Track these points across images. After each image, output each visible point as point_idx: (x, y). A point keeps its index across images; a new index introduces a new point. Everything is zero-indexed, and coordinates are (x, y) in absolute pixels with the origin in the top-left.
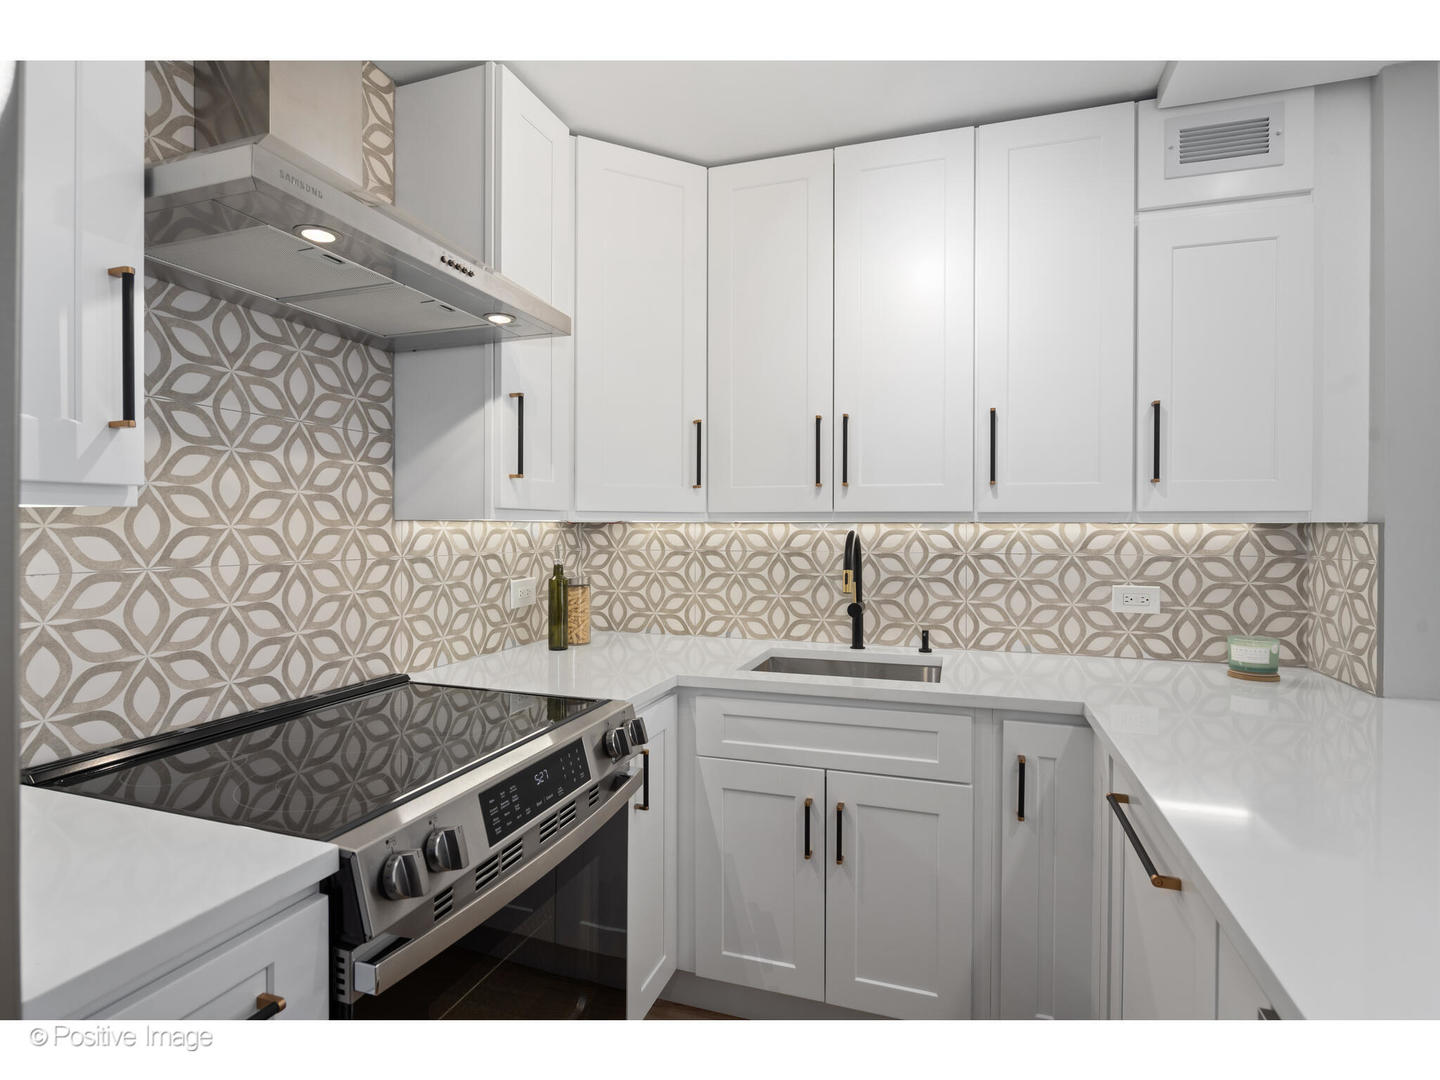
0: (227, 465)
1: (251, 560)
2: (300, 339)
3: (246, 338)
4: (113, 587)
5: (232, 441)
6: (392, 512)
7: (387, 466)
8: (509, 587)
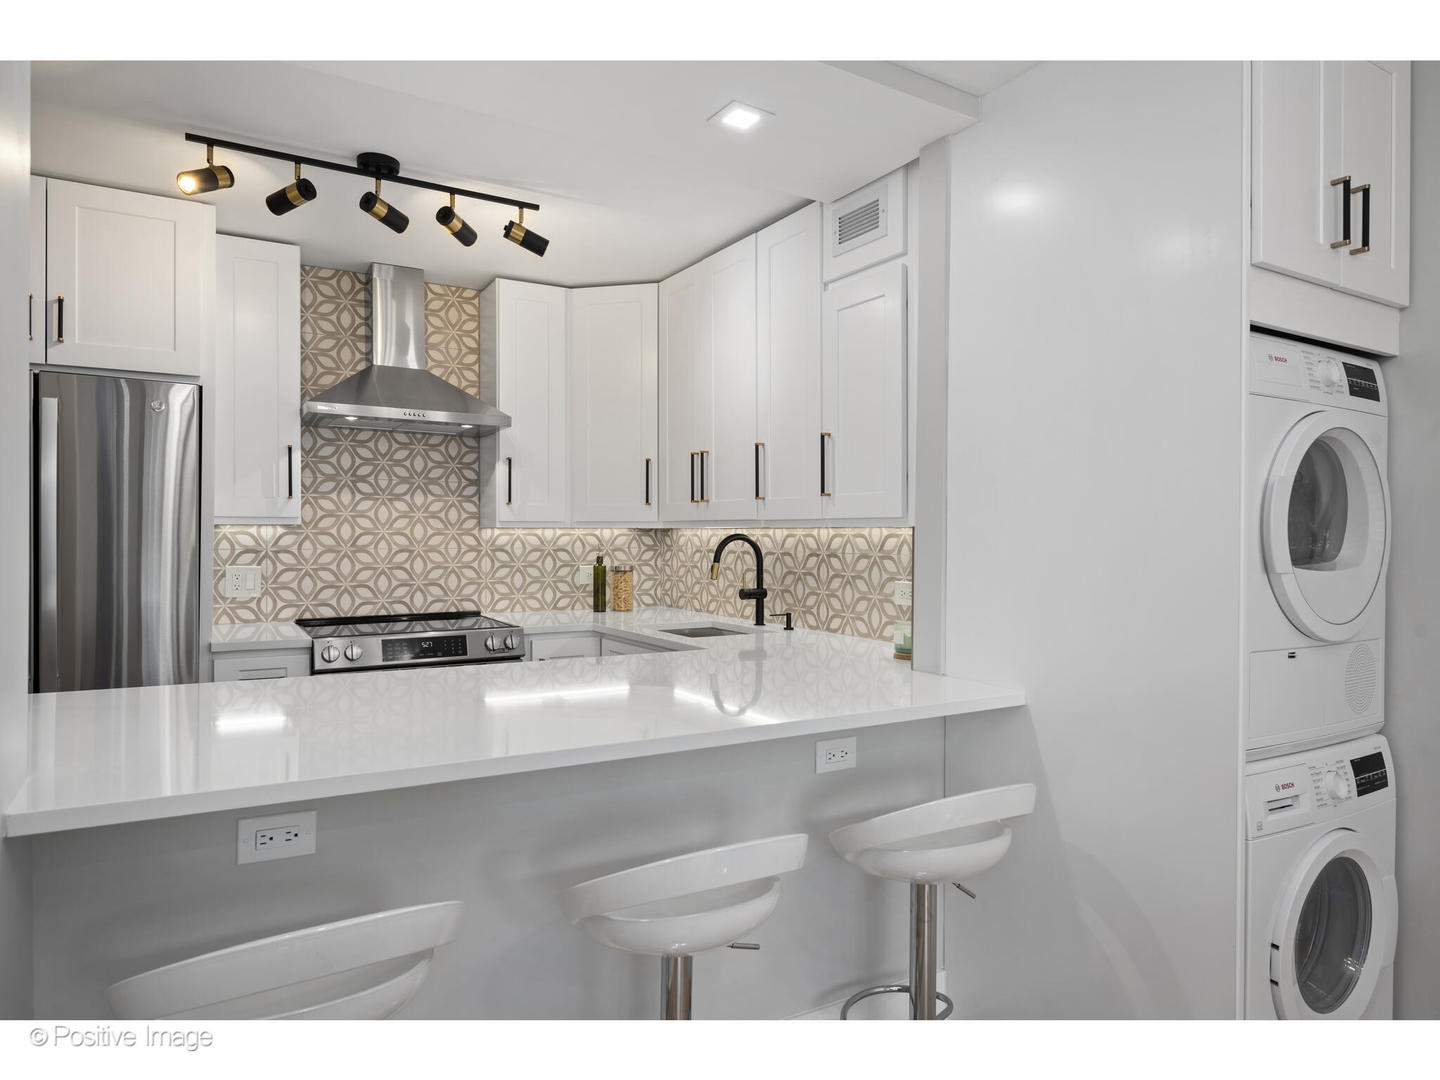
0: (381, 505)
1: (394, 546)
2: (419, 441)
3: (390, 446)
4: (333, 555)
5: (383, 493)
6: (479, 523)
7: (475, 499)
8: (578, 569)
